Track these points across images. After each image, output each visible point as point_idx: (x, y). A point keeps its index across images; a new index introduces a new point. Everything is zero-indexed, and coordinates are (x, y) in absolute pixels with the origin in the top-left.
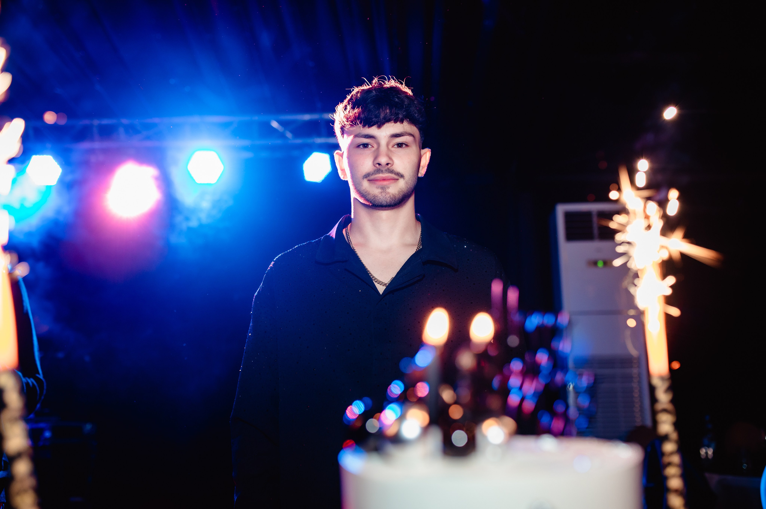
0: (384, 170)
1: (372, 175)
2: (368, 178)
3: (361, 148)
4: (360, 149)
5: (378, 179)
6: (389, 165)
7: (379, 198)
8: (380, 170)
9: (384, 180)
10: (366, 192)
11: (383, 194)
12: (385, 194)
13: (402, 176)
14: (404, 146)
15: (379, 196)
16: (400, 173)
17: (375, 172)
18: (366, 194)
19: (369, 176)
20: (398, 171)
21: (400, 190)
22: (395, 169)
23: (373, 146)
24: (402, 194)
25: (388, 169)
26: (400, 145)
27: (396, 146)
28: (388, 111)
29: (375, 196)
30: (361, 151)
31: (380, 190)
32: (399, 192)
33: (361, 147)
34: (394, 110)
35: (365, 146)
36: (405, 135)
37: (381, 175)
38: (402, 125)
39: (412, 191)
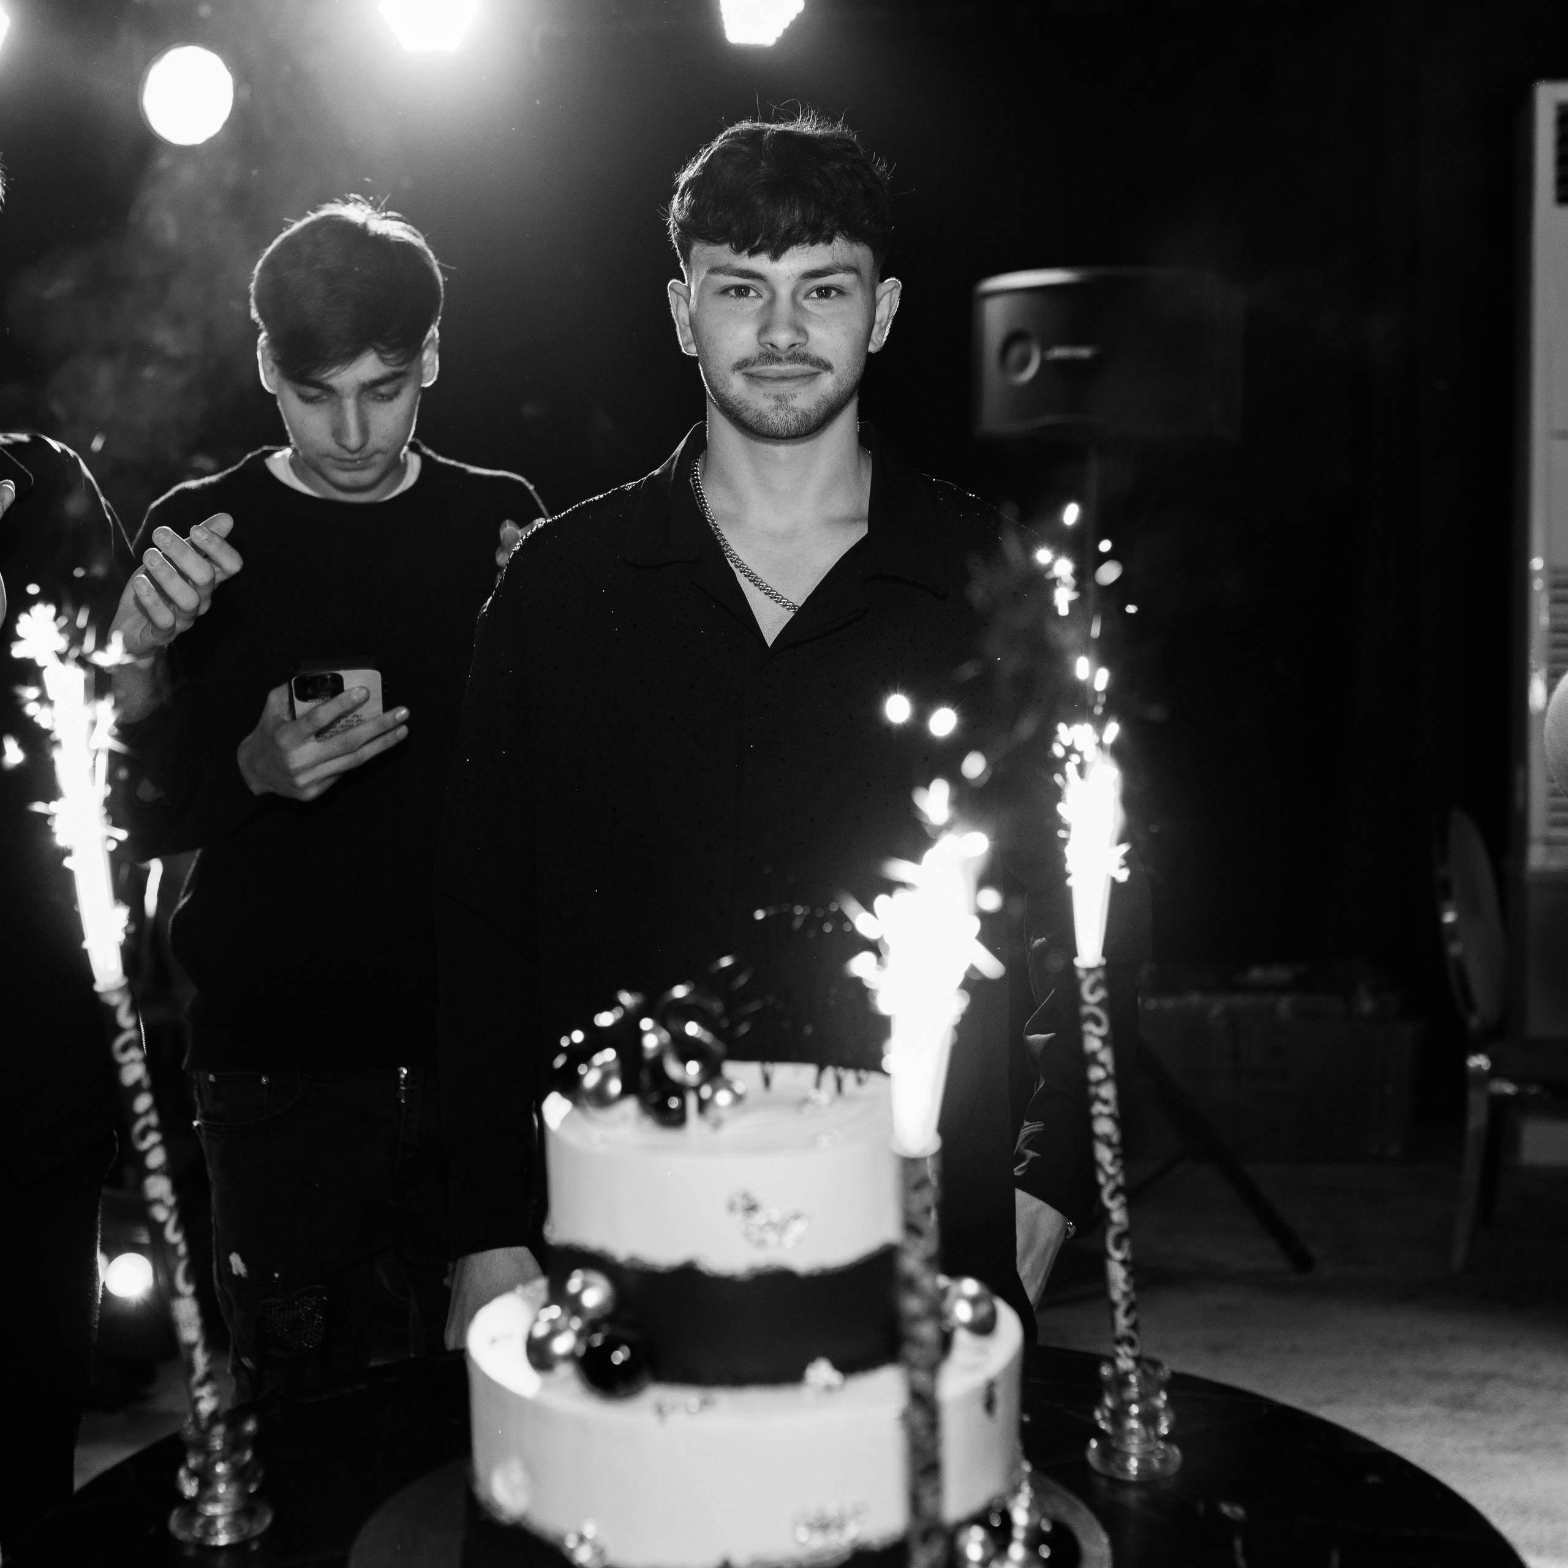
0: (783, 356)
1: (754, 363)
2: (745, 370)
3: (732, 296)
4: (729, 296)
5: (768, 374)
6: (797, 346)
7: (769, 421)
8: (773, 357)
9: (783, 378)
10: (740, 403)
11: (779, 412)
12: (786, 411)
13: (828, 367)
14: (834, 293)
15: (772, 416)
16: (822, 360)
17: (761, 359)
18: (741, 406)
19: (746, 365)
20: (819, 355)
21: (822, 398)
22: (810, 352)
23: (758, 294)
24: (824, 407)
25: (794, 353)
26: (824, 292)
27: (814, 295)
28: (797, 212)
29: (761, 416)
30: (731, 303)
31: (772, 403)
32: (818, 404)
33: (733, 292)
34: (812, 209)
35: (742, 291)
36: (836, 272)
37: (775, 368)
38: (829, 248)
39: (854, 390)
